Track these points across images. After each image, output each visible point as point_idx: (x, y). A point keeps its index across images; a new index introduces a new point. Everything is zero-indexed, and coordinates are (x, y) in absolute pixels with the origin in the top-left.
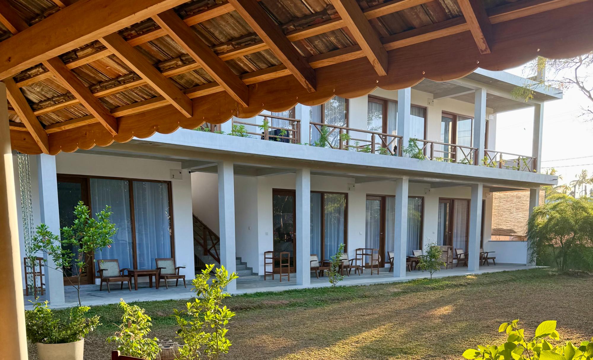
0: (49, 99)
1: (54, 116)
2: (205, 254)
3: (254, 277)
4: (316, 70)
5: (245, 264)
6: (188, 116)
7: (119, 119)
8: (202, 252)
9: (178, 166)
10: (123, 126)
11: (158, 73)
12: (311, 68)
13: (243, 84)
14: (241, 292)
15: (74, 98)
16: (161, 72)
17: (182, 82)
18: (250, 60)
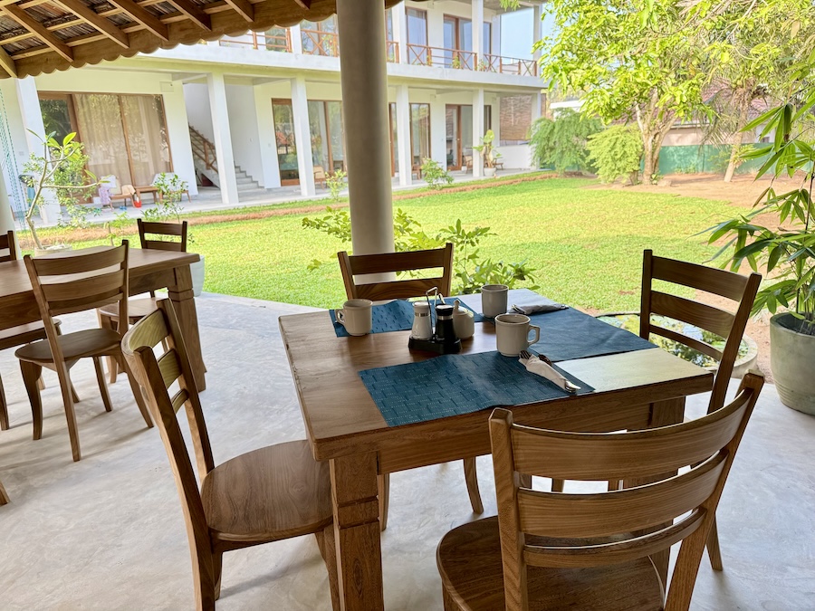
0: (9, 31)
1: (16, 45)
2: (208, 169)
3: (260, 190)
4: (209, 15)
5: (245, 172)
6: (127, 47)
7: (72, 49)
8: (205, 167)
9: (168, 79)
10: (77, 53)
11: (95, 14)
12: (205, 13)
13: (162, 23)
14: (243, 204)
15: (28, 31)
16: (97, 13)
17: (116, 20)
18: (161, 6)
